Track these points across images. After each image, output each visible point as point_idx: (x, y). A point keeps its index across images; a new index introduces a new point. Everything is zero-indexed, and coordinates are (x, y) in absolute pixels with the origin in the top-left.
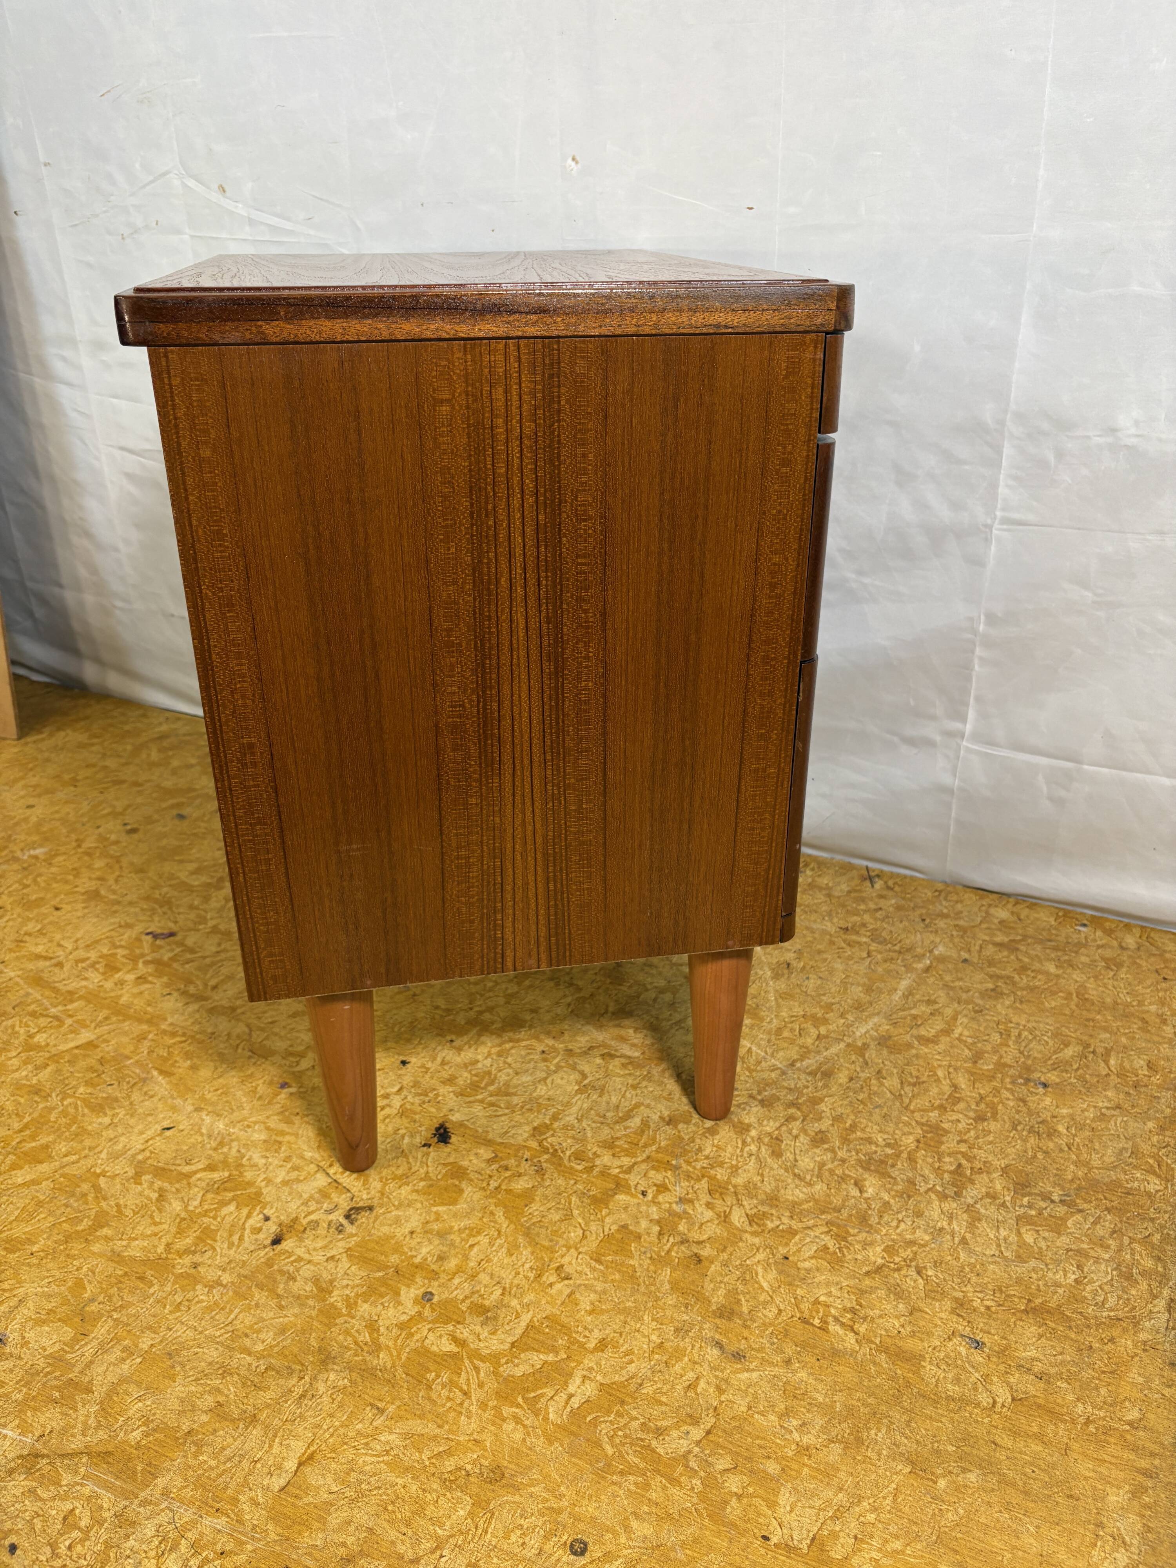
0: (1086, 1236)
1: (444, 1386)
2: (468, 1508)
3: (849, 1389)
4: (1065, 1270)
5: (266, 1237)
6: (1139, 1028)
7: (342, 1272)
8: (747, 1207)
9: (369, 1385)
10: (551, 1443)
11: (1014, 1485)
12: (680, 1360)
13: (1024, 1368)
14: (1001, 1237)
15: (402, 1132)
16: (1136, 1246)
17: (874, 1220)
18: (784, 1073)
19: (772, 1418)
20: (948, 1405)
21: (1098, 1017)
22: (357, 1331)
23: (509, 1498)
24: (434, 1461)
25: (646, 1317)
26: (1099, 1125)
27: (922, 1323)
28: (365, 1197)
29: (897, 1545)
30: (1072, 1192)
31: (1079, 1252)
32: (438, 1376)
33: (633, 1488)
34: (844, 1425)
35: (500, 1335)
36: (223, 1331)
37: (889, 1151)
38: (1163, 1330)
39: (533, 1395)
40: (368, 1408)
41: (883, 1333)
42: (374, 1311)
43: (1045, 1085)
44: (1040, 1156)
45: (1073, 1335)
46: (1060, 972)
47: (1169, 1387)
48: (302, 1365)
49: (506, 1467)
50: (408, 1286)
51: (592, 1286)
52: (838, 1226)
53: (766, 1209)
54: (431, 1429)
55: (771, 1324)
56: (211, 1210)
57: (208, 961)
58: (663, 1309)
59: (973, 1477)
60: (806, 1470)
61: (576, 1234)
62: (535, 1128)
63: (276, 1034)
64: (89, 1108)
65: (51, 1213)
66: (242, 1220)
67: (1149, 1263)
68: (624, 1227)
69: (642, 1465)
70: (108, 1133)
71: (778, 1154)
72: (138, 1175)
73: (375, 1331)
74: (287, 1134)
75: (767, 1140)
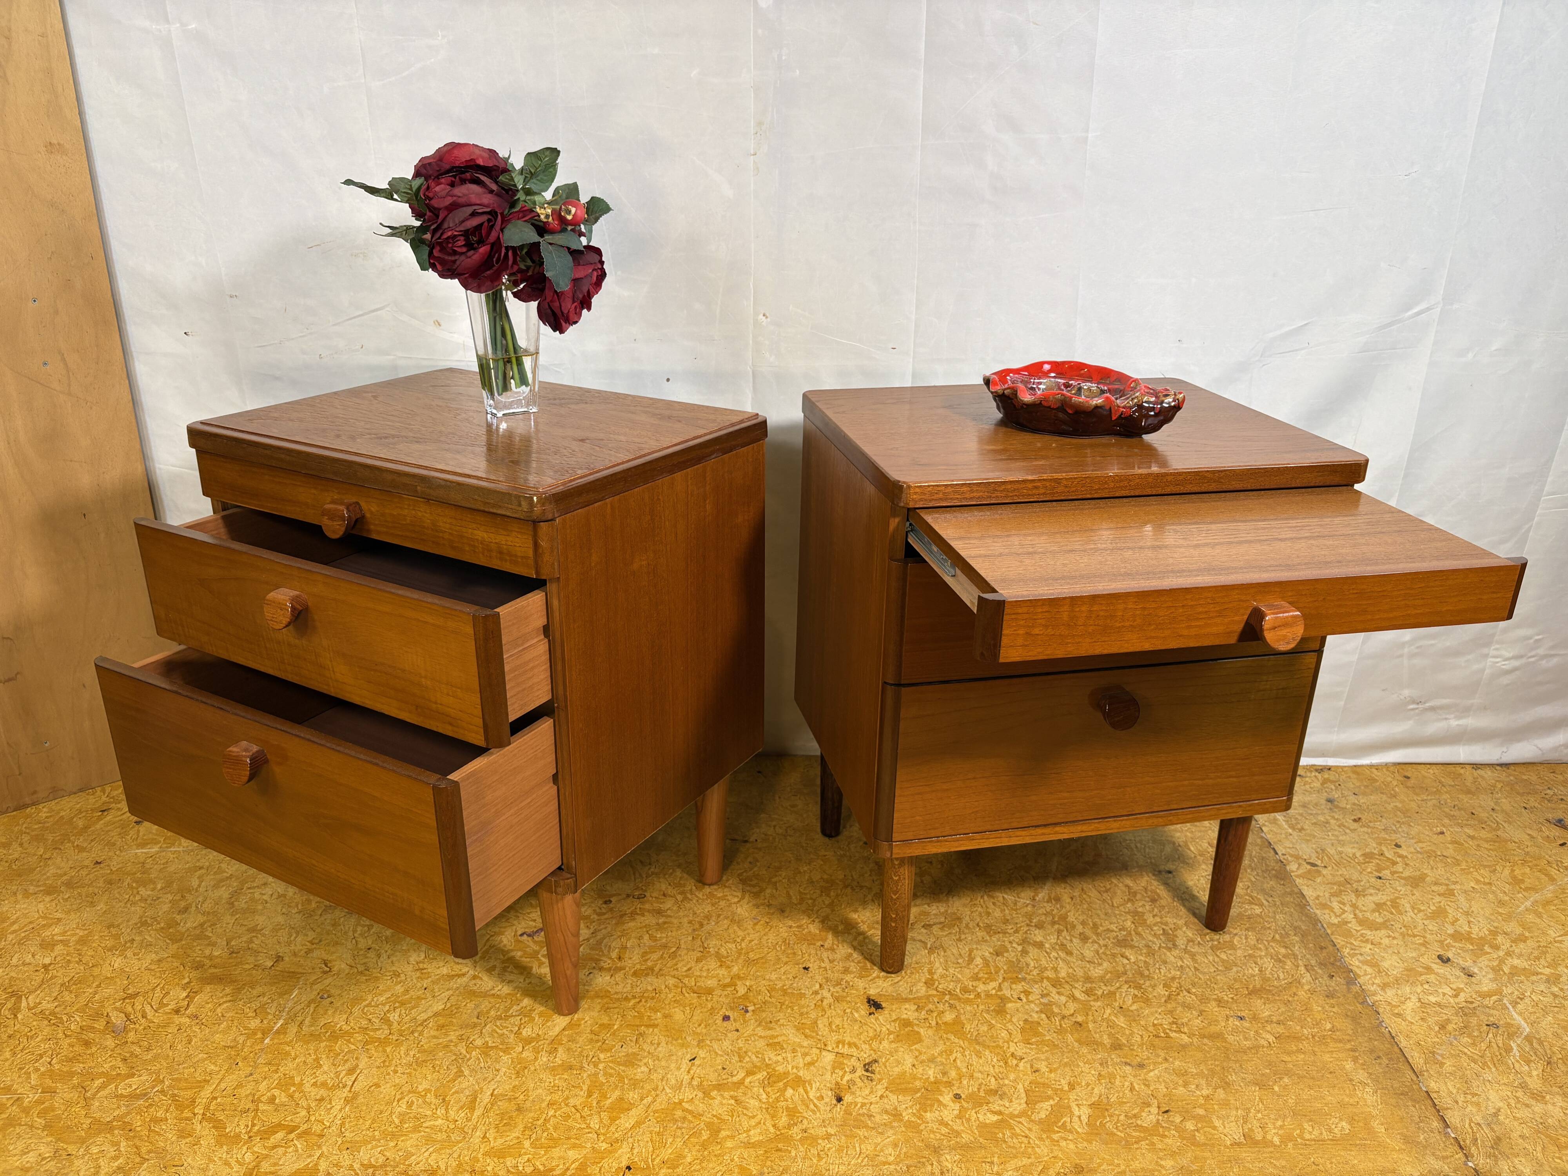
0: (1247, 946)
1: (1012, 1138)
3: (1203, 1061)
4: (1251, 968)
5: (830, 1100)
7: (896, 1102)
8: (1079, 987)
9: (971, 1153)
10: (1091, 1143)
11: (1305, 1077)
12: (1115, 1078)
13: (1269, 1021)
14: (1212, 961)
16: (1272, 944)
17: (1146, 973)
18: (1034, 906)
19: (1181, 1089)
20: (1251, 1051)
22: (938, 1129)
25: (1080, 1064)
27: (1210, 1017)
28: (865, 1055)
29: (1279, 1123)
31: (1250, 955)
32: (1004, 1134)
33: (1147, 1147)
34: (1215, 1079)
35: (1015, 1101)
36: (861, 1158)
37: (1124, 933)
38: (1312, 981)
39: (1060, 1124)
40: (984, 1165)
41: (1197, 1028)
42: (936, 1115)
43: (1170, 872)
45: (1277, 998)
47: (1334, 1007)
48: (925, 1158)
49: (1080, 1163)
50: (941, 1095)
51: (1038, 1058)
52: (1132, 982)
53: (1089, 985)
54: (1026, 1161)
55: (1142, 1044)
56: (779, 1097)
58: (1084, 1056)
59: (1286, 1080)
60: (1216, 1107)
61: (1004, 1034)
62: (925, 983)
63: (700, 977)
64: (621, 1065)
65: (675, 1137)
66: (805, 1096)
67: (1283, 951)
68: (1026, 1021)
69: (1142, 1135)
70: (654, 1076)
71: (1070, 953)
72: (707, 1094)
73: (947, 1125)
74: (777, 1036)
75: (1057, 947)
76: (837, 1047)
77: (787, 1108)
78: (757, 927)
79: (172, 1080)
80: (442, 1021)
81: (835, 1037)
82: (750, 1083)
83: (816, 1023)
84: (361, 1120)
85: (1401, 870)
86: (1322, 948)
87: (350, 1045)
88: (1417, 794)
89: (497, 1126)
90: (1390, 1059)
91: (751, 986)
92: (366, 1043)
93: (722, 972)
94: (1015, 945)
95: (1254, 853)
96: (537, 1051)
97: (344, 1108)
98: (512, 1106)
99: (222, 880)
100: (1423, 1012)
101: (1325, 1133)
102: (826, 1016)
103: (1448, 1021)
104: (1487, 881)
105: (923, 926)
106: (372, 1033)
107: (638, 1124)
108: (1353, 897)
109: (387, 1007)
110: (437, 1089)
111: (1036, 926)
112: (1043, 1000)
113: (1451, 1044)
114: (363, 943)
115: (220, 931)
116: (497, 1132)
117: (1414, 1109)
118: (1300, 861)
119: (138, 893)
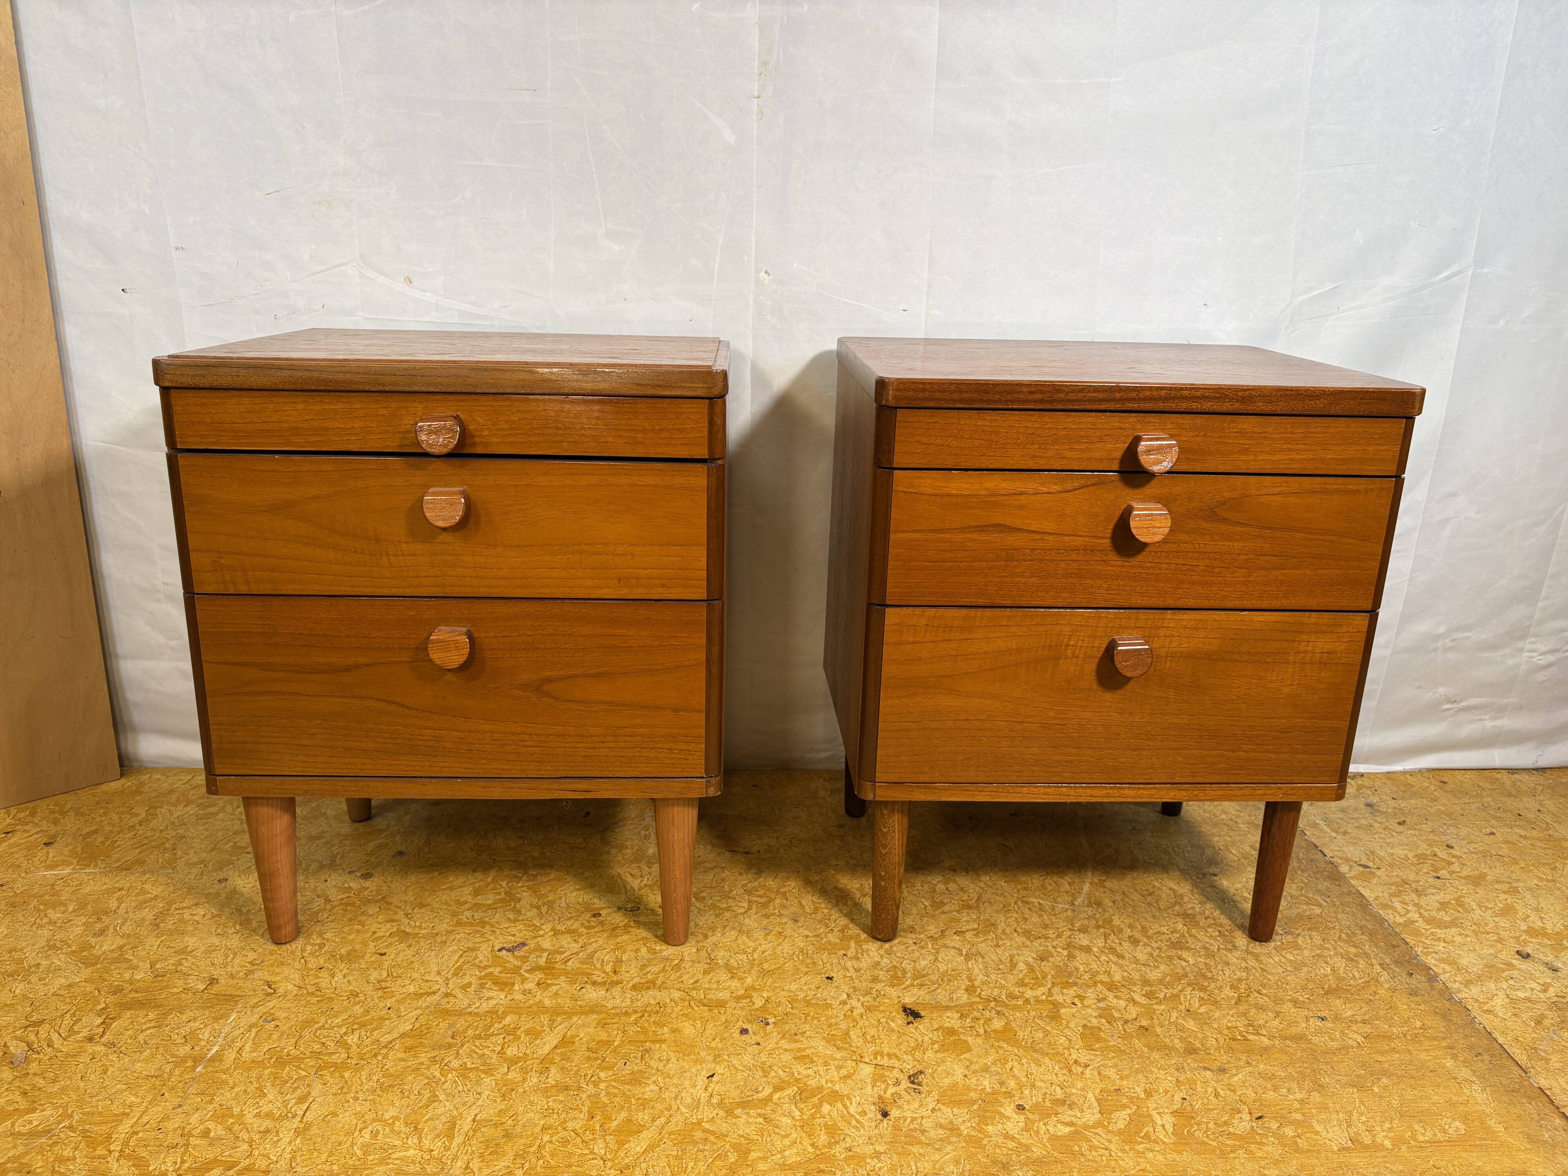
0: (1315, 946)
1: (1090, 1150)
3: (1290, 1063)
4: (1322, 967)
5: (874, 1115)
7: (950, 1115)
8: (1138, 991)
10: (1181, 1153)
11: (1404, 1076)
12: (1195, 1084)
13: (1353, 1021)
15: (883, 1021)
16: (1339, 943)
17: (1209, 975)
18: (1074, 911)
19: (1271, 1093)
20: (1340, 1052)
22: (1003, 1143)
25: (1153, 1070)
27: (1287, 1018)
28: (908, 1067)
29: (1387, 1125)
30: (1287, 927)
31: (1318, 955)
32: (1080, 1147)
34: (1306, 1082)
35: (1087, 1111)
37: (1176, 935)
38: (1391, 980)
39: (1142, 1134)
41: (1275, 1030)
42: (999, 1128)
43: (1215, 875)
45: (1357, 997)
47: (1420, 1005)
50: (1001, 1106)
51: (1106, 1064)
52: (1196, 984)
53: (1149, 988)
56: (815, 1114)
58: (1157, 1062)
59: (1385, 1080)
60: (1314, 1111)
61: (1062, 1040)
62: (966, 990)
63: (710, 989)
64: (627, 1084)
65: (696, 1160)
66: (845, 1112)
67: (1353, 950)
68: (1084, 1026)
69: (1238, 1143)
70: (666, 1095)
71: (1122, 957)
72: (730, 1112)
73: (1013, 1138)
74: (805, 1049)
75: (1106, 951)
76: (876, 1058)
77: (826, 1125)
78: (769, 937)
79: (84, 1114)
80: (409, 1042)
81: (872, 1048)
82: (780, 1099)
83: (847, 1033)
84: (316, 1153)
85: (1458, 869)
86: (1394, 947)
87: (300, 1071)
88: (1459, 798)
89: (481, 1155)
90: (1492, 1056)
91: (769, 998)
92: (320, 1068)
93: (735, 983)
94: (1059, 950)
95: (1301, 855)
96: (525, 1071)
97: (295, 1140)
98: (499, 1133)
99: (146, 902)
100: (1514, 1008)
101: (1439, 1135)
102: (858, 1026)
103: (1543, 1016)
104: (1550, 878)
105: (955, 933)
106: (326, 1058)
107: (652, 1147)
108: (1414, 896)
109: (344, 1030)
110: (408, 1115)
111: (1079, 930)
112: (1102, 1005)
113: (1552, 1039)
114: (313, 963)
115: (143, 954)
116: (482, 1161)
117: (1530, 1106)
118: (1351, 863)
119: (46, 916)
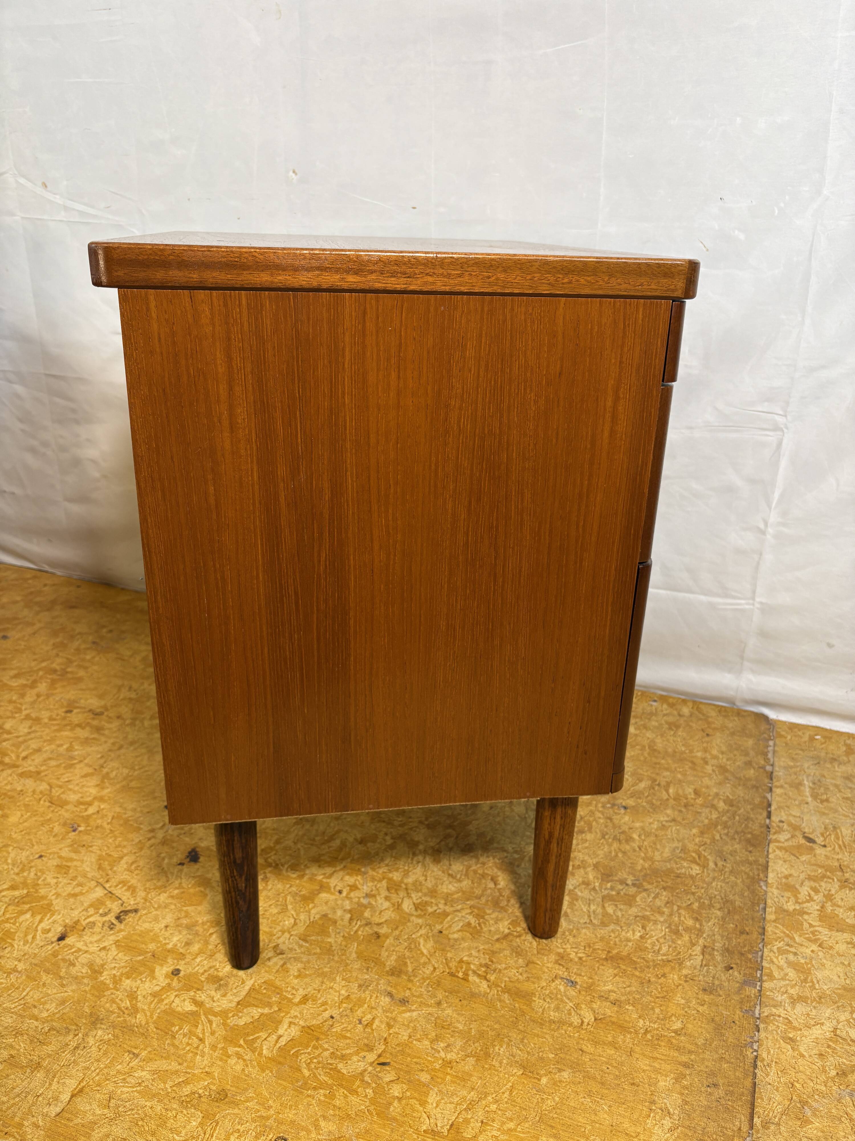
0: (649, 906)
1: (185, 1035)
2: (199, 1120)
3: (482, 1019)
4: (633, 930)
5: (53, 936)
6: (690, 768)
7: (111, 958)
8: (414, 899)
9: (127, 1037)
10: (263, 1071)
11: (594, 1078)
12: (360, 1006)
13: (604, 998)
14: (591, 910)
15: (163, 855)
16: (682, 912)
17: (503, 903)
19: (427, 1042)
20: (550, 1025)
21: (663, 761)
22: (121, 1000)
23: (231, 1111)
24: (175, 1088)
25: (338, 978)
26: (661, 833)
27: (534, 971)
28: (132, 903)
29: (511, 1125)
30: (641, 878)
31: (644, 917)
32: (180, 1029)
33: (322, 1098)
34: (476, 1045)
35: (229, 996)
36: (17, 1004)
37: (516, 856)
38: (698, 967)
39: (252, 1037)
40: (126, 1054)
41: (507, 979)
42: (134, 985)
43: (625, 808)
44: (620, 855)
45: (637, 973)
46: (638, 732)
47: (703, 1005)
48: (77, 1025)
49: (229, 1090)
50: (162, 965)
51: (300, 958)
52: (478, 909)
53: (427, 899)
54: (174, 1066)
55: (428, 978)
56: (12, 918)
57: (21, 739)
58: (350, 972)
59: (566, 1074)
60: (448, 1078)
63: (70, 790)
66: (36, 925)
67: (690, 923)
69: (330, 1082)
73: (134, 999)
74: (75, 860)
76: (116, 886)
81: (123, 877)
83: (122, 858)
86: (743, 933)
90: (730, 1093)
100: (829, 1046)
112: (363, 901)
118: (796, 832)
